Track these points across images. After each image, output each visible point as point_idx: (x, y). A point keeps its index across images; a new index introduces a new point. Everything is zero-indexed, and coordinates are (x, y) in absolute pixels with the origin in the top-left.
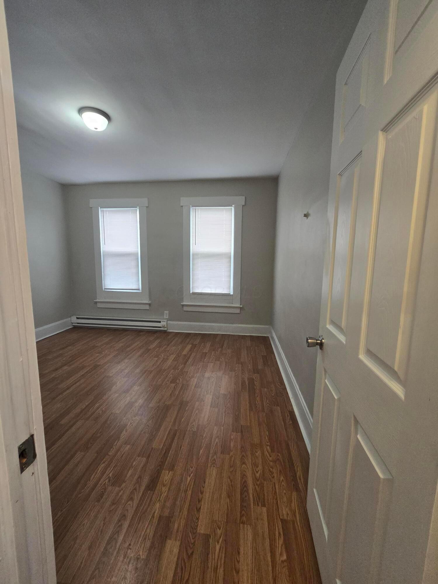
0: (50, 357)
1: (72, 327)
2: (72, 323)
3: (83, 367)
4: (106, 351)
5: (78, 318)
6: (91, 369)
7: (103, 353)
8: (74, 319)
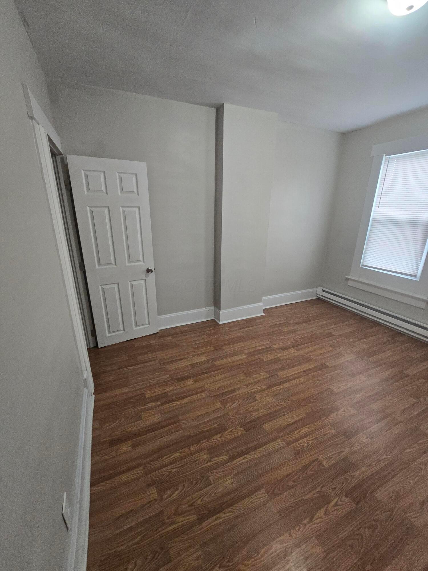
0: (285, 329)
1: (316, 298)
2: (317, 294)
3: (309, 360)
4: (342, 347)
5: (324, 291)
6: (316, 367)
7: (337, 349)
8: (319, 291)
